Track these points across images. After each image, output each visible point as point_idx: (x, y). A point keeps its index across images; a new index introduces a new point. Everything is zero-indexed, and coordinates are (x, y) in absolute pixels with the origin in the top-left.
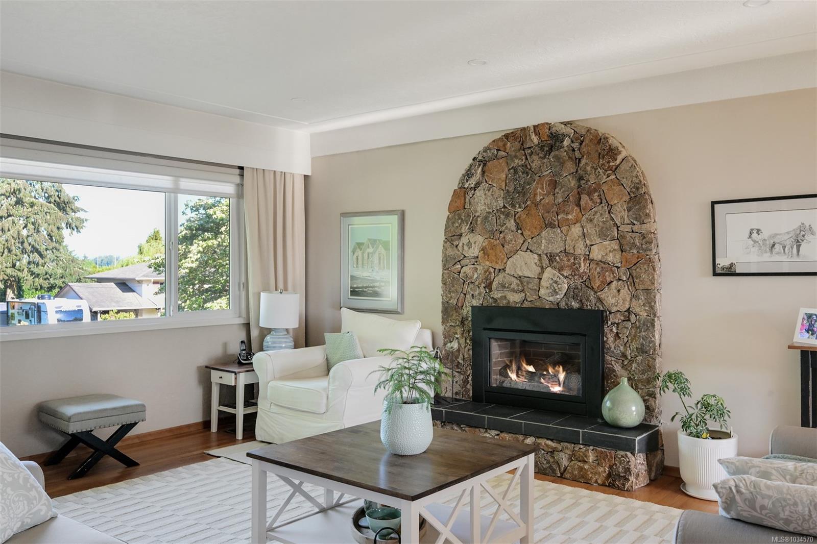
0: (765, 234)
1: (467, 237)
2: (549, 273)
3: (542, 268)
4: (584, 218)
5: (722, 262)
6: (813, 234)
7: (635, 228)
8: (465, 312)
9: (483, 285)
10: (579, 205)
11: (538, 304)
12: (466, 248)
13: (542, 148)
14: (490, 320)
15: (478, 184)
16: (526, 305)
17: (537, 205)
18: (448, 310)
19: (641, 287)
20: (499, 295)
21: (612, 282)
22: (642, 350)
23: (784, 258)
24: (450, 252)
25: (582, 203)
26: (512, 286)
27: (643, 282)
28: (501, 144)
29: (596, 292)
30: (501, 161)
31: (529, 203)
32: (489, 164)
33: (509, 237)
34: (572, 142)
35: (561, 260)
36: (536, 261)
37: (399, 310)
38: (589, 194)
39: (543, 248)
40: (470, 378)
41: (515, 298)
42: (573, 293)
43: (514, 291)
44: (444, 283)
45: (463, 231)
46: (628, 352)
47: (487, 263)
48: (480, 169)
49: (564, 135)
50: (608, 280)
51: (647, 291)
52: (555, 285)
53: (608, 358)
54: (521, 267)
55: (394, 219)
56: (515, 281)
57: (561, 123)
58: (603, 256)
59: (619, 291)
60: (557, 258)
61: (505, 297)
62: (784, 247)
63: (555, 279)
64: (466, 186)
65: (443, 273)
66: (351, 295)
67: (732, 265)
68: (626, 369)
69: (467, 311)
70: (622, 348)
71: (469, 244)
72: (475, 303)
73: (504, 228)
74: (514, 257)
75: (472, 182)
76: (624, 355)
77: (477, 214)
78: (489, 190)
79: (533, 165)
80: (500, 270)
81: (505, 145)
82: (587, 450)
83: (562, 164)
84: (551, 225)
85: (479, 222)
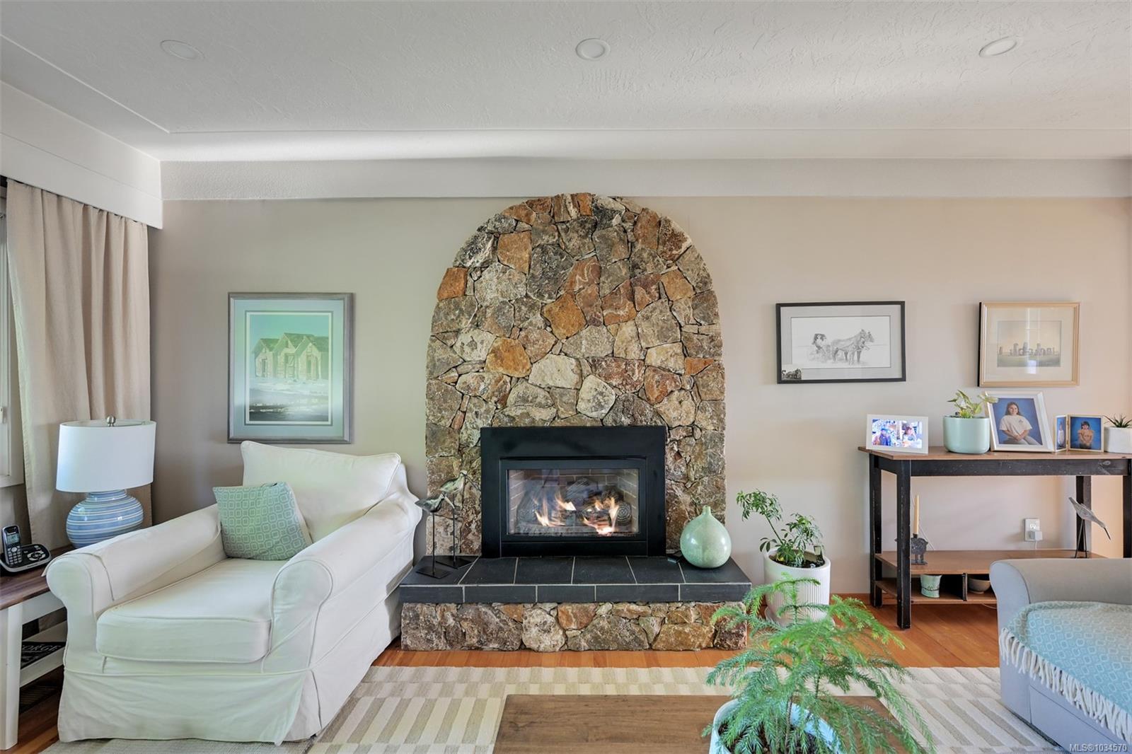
0: (829, 340)
1: (470, 335)
2: (591, 382)
3: (581, 375)
4: (639, 315)
5: (788, 368)
6: (872, 341)
7: (702, 329)
8: (464, 436)
9: (496, 399)
10: (632, 299)
11: (576, 422)
12: (467, 349)
13: (582, 224)
14: (509, 446)
15: (486, 265)
16: (558, 423)
17: (573, 296)
18: (434, 436)
19: (709, 397)
20: (519, 412)
21: (672, 391)
22: (709, 470)
23: (845, 365)
24: (441, 354)
25: (638, 297)
26: (538, 400)
27: (711, 391)
28: (523, 213)
29: (652, 405)
30: (522, 235)
31: (562, 293)
32: (505, 239)
33: (534, 336)
34: (623, 221)
35: (608, 366)
36: (573, 367)
37: (346, 438)
38: (646, 286)
39: (583, 350)
40: (473, 526)
41: (542, 416)
42: (622, 405)
43: (540, 406)
44: (431, 397)
45: (463, 325)
46: (692, 474)
47: (501, 370)
48: (490, 243)
49: (614, 211)
50: (669, 390)
51: (716, 402)
52: (600, 397)
53: (667, 481)
54: (552, 375)
55: (339, 307)
56: (542, 393)
57: (611, 197)
58: (662, 362)
59: (680, 402)
60: (603, 363)
61: (528, 414)
62: (846, 354)
63: (599, 390)
64: (469, 264)
65: (429, 386)
66: (250, 420)
67: (797, 371)
68: (688, 494)
69: (472, 435)
70: (683, 469)
71: (473, 345)
72: (481, 423)
73: (526, 324)
74: (543, 361)
75: (479, 259)
76: (687, 477)
77: (485, 304)
78: (504, 273)
79: (570, 245)
80: (518, 379)
81: (528, 215)
82: (688, 609)
83: (611, 246)
84: (594, 322)
85: (489, 315)
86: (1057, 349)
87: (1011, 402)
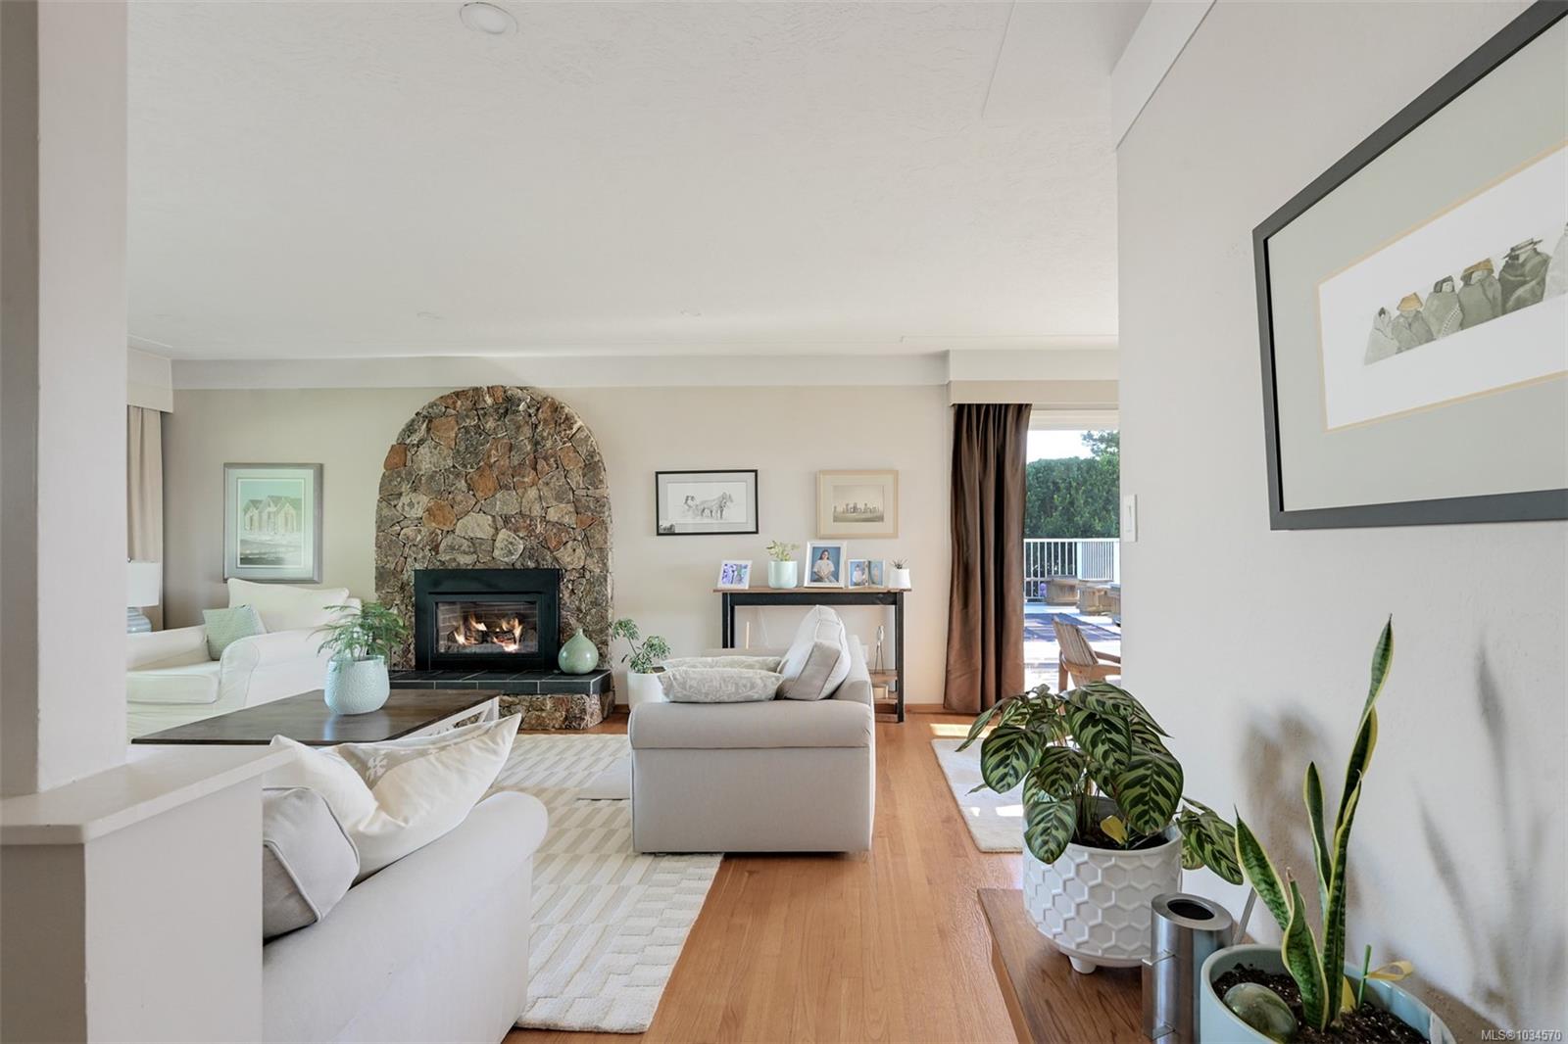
0: (698, 501)
1: (408, 498)
2: (503, 534)
3: (496, 529)
4: (540, 482)
5: (664, 524)
6: (732, 501)
7: (590, 492)
8: (405, 577)
9: (428, 547)
10: (535, 469)
11: (492, 565)
12: (407, 508)
13: (497, 410)
14: (436, 583)
15: (421, 442)
16: (479, 566)
17: (491, 466)
18: (382, 576)
19: (595, 546)
20: (448, 558)
21: (567, 542)
22: (595, 603)
23: (709, 521)
24: (386, 512)
25: (539, 467)
26: (462, 548)
27: (596, 542)
28: (450, 401)
29: (552, 552)
30: (450, 419)
31: (482, 464)
32: (436, 422)
33: (459, 498)
34: (529, 407)
35: (517, 521)
36: (490, 522)
37: (316, 579)
38: (546, 459)
39: (497, 509)
40: (412, 647)
41: (465, 560)
42: (529, 552)
43: (465, 553)
44: (379, 546)
45: (403, 490)
46: (583, 607)
47: (434, 524)
48: (425, 425)
49: (520, 400)
50: (564, 540)
51: (601, 550)
52: (510, 546)
53: (564, 613)
54: (473, 528)
55: (309, 475)
56: (466, 543)
57: (518, 388)
58: (559, 518)
59: (574, 550)
60: (513, 519)
61: (455, 560)
62: (711, 512)
63: (510, 540)
64: (408, 441)
65: (378, 536)
66: (241, 563)
67: (672, 526)
68: (581, 622)
69: (408, 575)
70: (577, 603)
71: (411, 505)
72: (418, 566)
73: (453, 489)
74: (466, 518)
75: (415, 439)
76: (579, 609)
77: (421, 473)
78: (435, 448)
79: (488, 426)
80: (448, 532)
81: (454, 403)
82: (545, 699)
83: (518, 428)
84: (506, 487)
85: (423, 482)
86: (881, 509)
87: (825, 550)
